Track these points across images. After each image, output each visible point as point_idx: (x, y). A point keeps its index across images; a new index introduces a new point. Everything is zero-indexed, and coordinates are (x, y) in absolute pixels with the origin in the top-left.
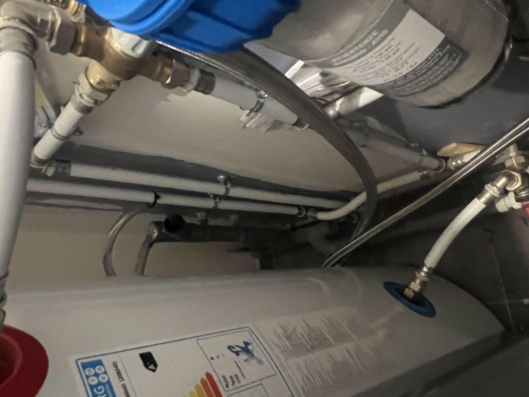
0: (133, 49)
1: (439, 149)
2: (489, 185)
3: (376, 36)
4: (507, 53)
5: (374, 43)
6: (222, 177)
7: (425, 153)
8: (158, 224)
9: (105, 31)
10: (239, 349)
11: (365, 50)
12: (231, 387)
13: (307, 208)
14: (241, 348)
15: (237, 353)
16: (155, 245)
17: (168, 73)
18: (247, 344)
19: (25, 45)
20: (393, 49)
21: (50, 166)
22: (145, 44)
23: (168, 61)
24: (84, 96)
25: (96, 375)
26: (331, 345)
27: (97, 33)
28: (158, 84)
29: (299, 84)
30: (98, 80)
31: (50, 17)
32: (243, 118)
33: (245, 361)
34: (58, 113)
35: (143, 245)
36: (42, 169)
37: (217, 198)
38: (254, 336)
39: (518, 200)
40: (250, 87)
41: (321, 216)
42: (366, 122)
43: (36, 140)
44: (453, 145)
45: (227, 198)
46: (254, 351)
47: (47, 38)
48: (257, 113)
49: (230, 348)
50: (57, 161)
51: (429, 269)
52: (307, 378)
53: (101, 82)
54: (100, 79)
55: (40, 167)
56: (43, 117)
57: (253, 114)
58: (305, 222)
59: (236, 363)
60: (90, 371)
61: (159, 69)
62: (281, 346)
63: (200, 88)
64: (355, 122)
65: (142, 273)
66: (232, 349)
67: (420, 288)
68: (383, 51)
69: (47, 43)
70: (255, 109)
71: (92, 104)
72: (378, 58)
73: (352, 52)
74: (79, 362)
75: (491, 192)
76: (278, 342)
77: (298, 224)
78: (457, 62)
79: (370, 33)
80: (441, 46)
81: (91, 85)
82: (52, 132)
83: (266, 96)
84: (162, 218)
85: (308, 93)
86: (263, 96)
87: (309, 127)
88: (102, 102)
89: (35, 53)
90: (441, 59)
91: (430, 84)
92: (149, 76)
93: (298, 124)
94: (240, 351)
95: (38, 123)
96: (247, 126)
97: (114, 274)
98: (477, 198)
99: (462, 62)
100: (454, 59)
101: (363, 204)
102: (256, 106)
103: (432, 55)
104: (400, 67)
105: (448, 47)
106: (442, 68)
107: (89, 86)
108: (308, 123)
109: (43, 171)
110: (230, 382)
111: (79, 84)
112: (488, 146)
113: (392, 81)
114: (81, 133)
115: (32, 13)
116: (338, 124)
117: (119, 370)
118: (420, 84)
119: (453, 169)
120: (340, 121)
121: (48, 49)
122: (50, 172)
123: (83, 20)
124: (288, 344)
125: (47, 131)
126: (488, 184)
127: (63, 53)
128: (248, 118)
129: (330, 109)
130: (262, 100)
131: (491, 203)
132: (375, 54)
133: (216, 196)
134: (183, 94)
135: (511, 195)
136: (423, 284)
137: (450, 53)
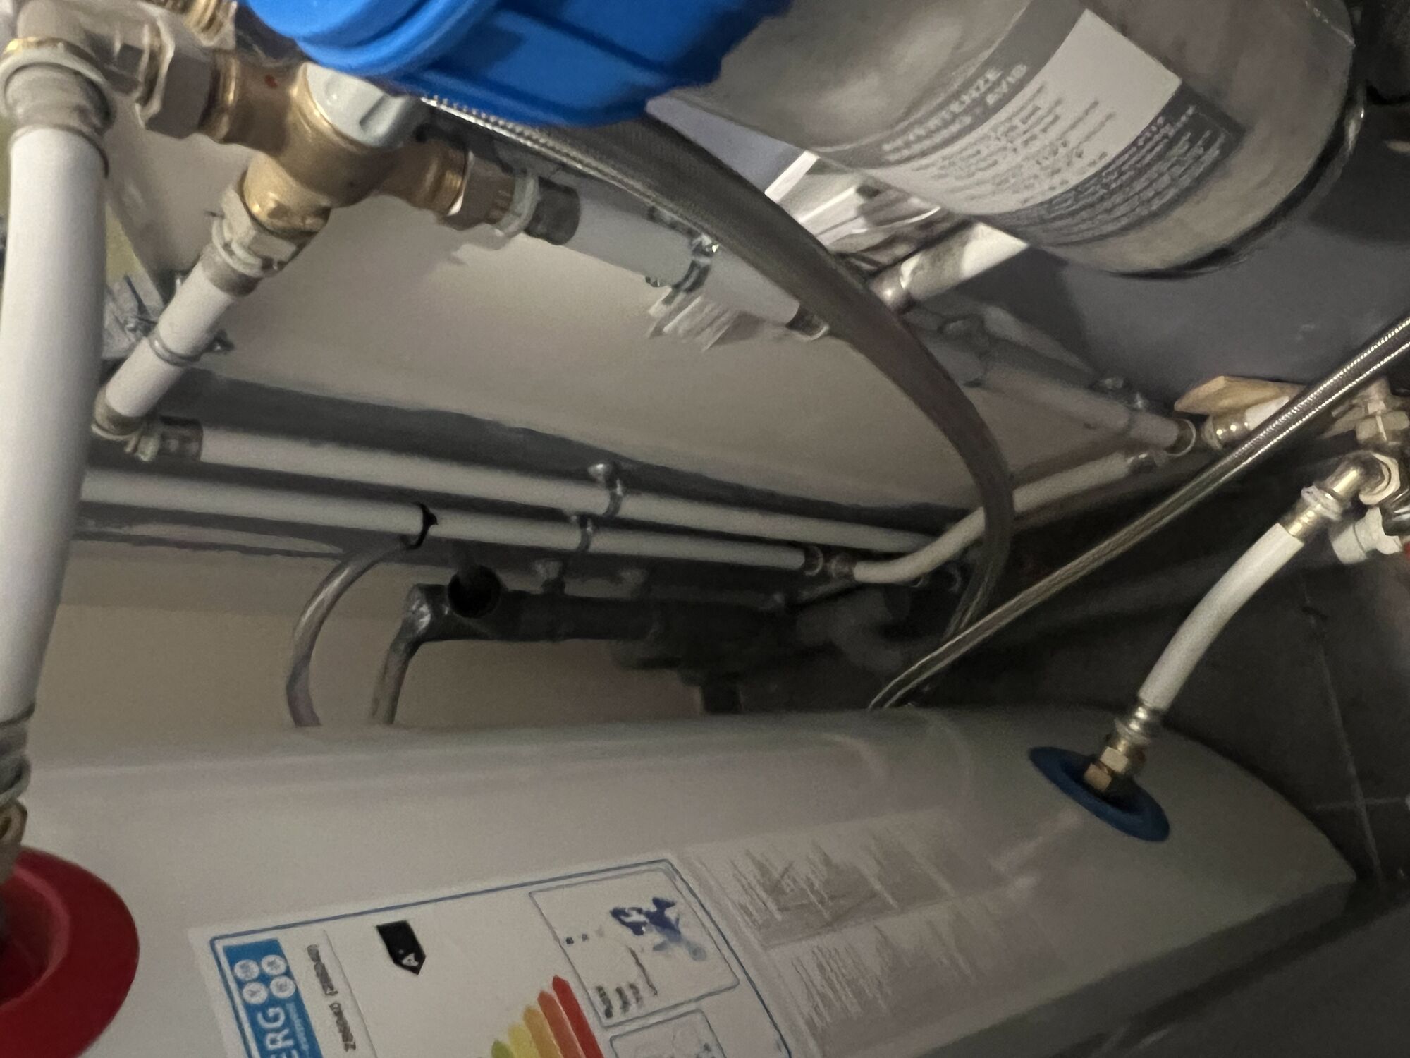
0: (364, 122)
1: (1179, 395)
2: (1313, 489)
3: (997, 83)
4: (1352, 131)
5: (991, 99)
6: (600, 467)
7: (1140, 403)
8: (431, 593)
9: (288, 74)
10: (642, 918)
11: (968, 120)
12: (618, 1015)
13: (829, 551)
14: (648, 914)
15: (636, 928)
16: (425, 648)
17: (455, 187)
18: (661, 904)
19: (81, 111)
20: (1042, 118)
21: (146, 433)
22: (395, 107)
23: (455, 155)
24: (234, 247)
25: (264, 979)
26: (883, 909)
27: (270, 81)
28: (430, 216)
29: (802, 219)
30: (272, 205)
31: (146, 40)
32: (657, 309)
33: (658, 948)
34: (167, 292)
35: (394, 647)
36: (125, 443)
37: (589, 523)
38: (679, 884)
39: (1389, 531)
40: (673, 226)
41: (866, 573)
42: (982, 322)
43: (110, 368)
44: (1219, 382)
45: (612, 522)
46: (681, 922)
47: (137, 94)
48: (693, 294)
49: (618, 914)
50: (169, 421)
51: (1153, 712)
52: (823, 996)
53: (280, 211)
54: (276, 202)
55: (121, 438)
56: (130, 304)
57: (681, 297)
58: (822, 589)
59: (633, 954)
60: (248, 967)
61: (430, 177)
62: (754, 913)
63: (540, 228)
64: (954, 320)
65: (390, 719)
66: (622, 917)
67: (1127, 765)
68: (1016, 121)
69: (137, 107)
70: (688, 284)
71: (257, 270)
72: (1003, 142)
73: (933, 123)
74: (219, 946)
75: (1319, 507)
76: (745, 900)
77: (806, 595)
78: (1214, 152)
79: (980, 73)
80: (1171, 110)
81: (253, 217)
82: (152, 345)
83: (714, 248)
84: (443, 577)
85: (827, 240)
86: (707, 250)
87: (830, 333)
88: (282, 264)
89: (109, 134)
90: (1172, 142)
91: (1144, 212)
92: (408, 195)
93: (800, 323)
94: (644, 924)
95: (117, 320)
96: (666, 329)
97: (316, 722)
98: (1281, 524)
99: (1226, 151)
100: (1207, 147)
101: (977, 543)
102: (687, 278)
103: (1148, 135)
104: (1061, 165)
105: (1190, 111)
106: (1174, 170)
107: (247, 221)
108: (825, 319)
109: (129, 449)
110: (616, 1004)
111: (223, 217)
112: (1310, 385)
113: (1042, 204)
114: (228, 346)
115: (101, 30)
116: (906, 324)
117: (323, 967)
118: (1118, 212)
119: (1218, 446)
120: (910, 316)
121: (141, 123)
122: (148, 451)
123: (231, 43)
124: (772, 906)
125: (139, 340)
126: (1310, 485)
127: (180, 132)
128: (666, 309)
129: (885, 283)
130: (704, 261)
131: (1319, 537)
132: (994, 129)
133: (584, 519)
134: (497, 244)
135: (1375, 517)
136: (1136, 754)
137: (1196, 127)
